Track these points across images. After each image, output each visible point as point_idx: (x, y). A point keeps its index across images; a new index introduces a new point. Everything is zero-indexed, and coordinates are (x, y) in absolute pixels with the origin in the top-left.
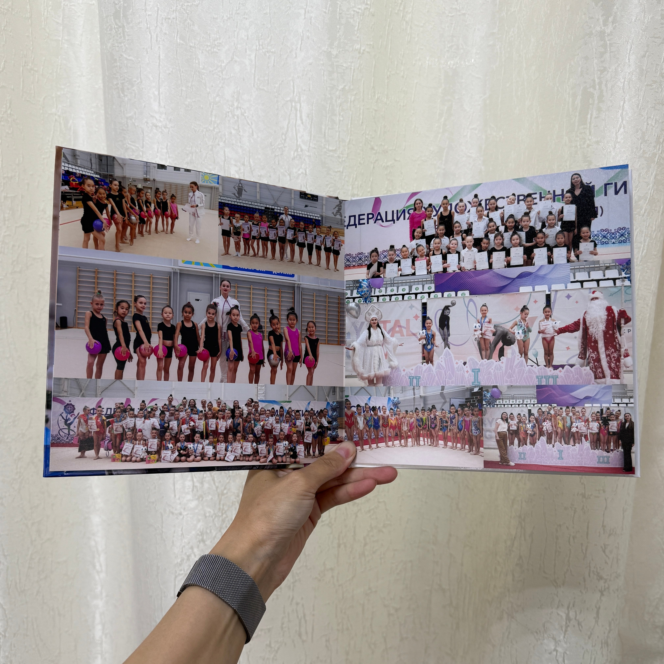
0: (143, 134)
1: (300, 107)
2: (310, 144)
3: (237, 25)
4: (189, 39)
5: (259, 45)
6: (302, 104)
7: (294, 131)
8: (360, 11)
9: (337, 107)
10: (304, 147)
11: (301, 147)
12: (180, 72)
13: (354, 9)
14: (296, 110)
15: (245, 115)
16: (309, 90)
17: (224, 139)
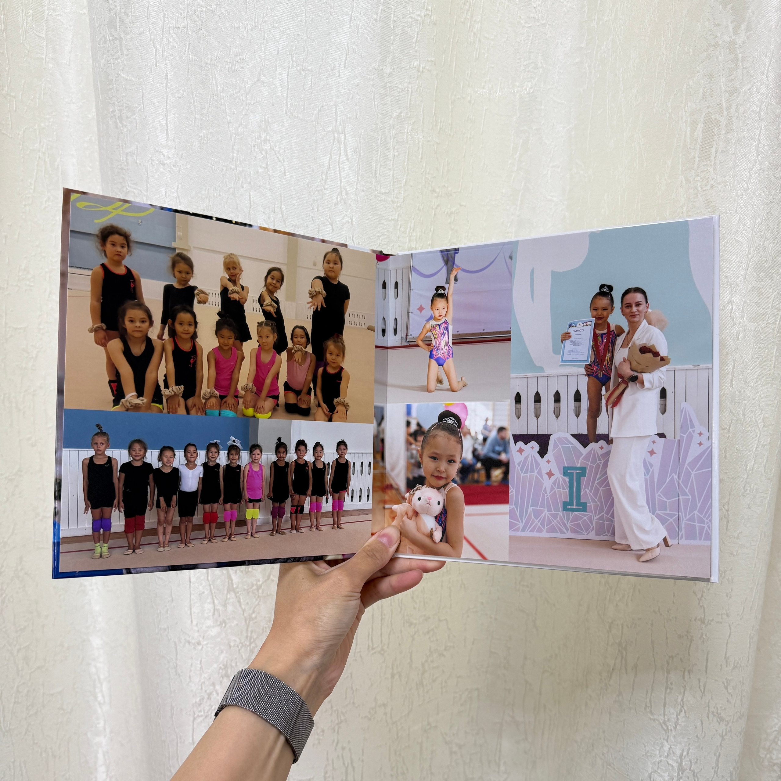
0: (147, 174)
1: (345, 139)
2: (357, 186)
3: (264, 36)
4: (204, 54)
5: (293, 62)
6: (347, 136)
7: (338, 169)
8: (419, 18)
9: (391, 139)
10: (349, 189)
11: (346, 189)
12: (193, 95)
13: (412, 15)
14: (339, 142)
15: (275, 149)
16: (356, 118)
17: (249, 180)
